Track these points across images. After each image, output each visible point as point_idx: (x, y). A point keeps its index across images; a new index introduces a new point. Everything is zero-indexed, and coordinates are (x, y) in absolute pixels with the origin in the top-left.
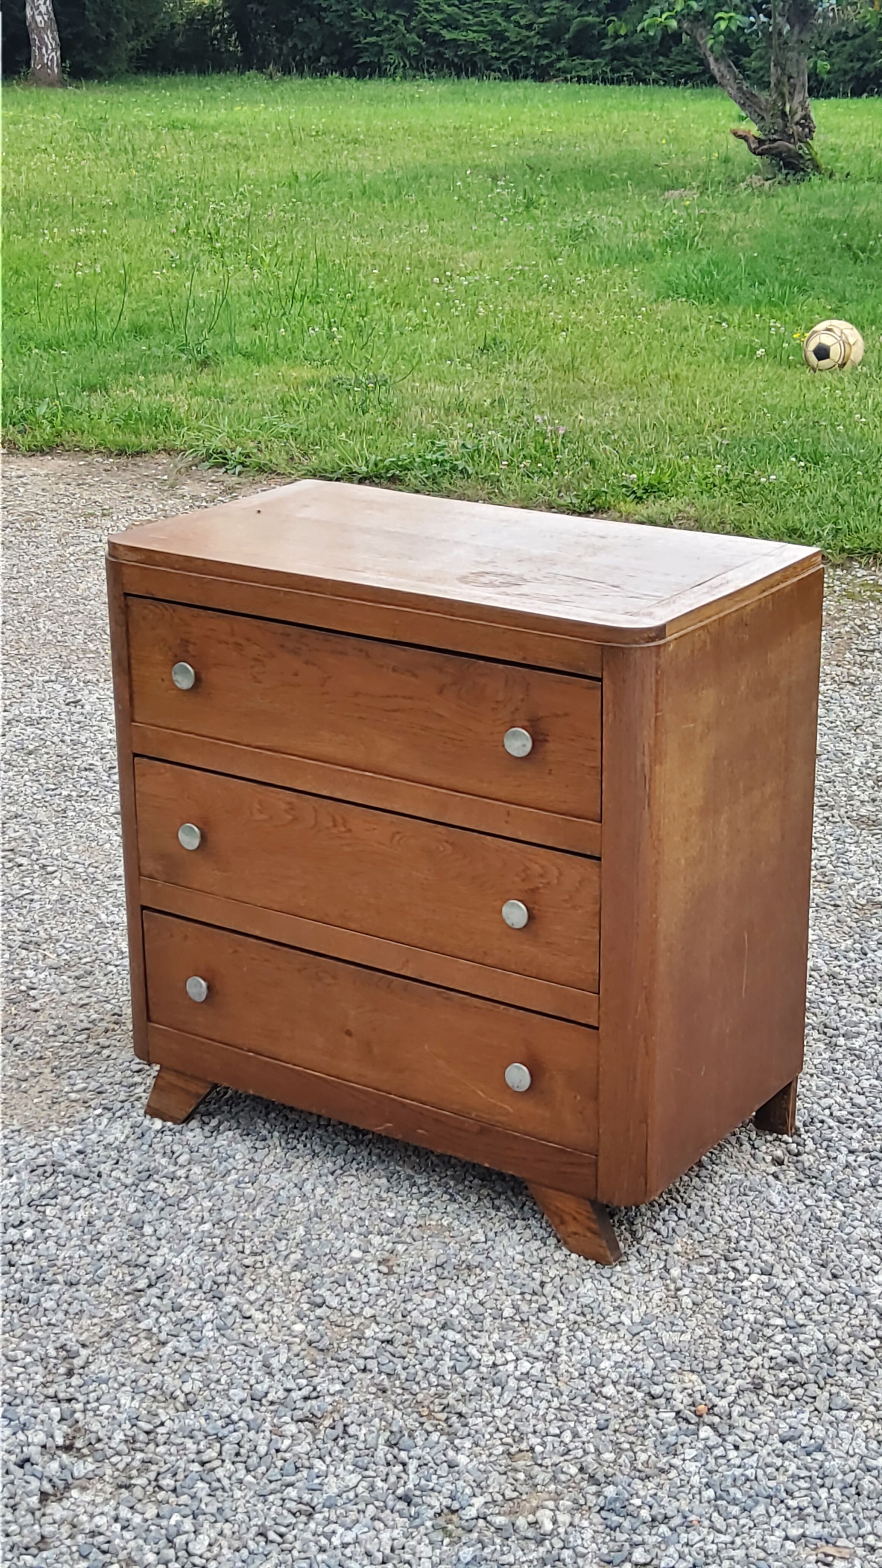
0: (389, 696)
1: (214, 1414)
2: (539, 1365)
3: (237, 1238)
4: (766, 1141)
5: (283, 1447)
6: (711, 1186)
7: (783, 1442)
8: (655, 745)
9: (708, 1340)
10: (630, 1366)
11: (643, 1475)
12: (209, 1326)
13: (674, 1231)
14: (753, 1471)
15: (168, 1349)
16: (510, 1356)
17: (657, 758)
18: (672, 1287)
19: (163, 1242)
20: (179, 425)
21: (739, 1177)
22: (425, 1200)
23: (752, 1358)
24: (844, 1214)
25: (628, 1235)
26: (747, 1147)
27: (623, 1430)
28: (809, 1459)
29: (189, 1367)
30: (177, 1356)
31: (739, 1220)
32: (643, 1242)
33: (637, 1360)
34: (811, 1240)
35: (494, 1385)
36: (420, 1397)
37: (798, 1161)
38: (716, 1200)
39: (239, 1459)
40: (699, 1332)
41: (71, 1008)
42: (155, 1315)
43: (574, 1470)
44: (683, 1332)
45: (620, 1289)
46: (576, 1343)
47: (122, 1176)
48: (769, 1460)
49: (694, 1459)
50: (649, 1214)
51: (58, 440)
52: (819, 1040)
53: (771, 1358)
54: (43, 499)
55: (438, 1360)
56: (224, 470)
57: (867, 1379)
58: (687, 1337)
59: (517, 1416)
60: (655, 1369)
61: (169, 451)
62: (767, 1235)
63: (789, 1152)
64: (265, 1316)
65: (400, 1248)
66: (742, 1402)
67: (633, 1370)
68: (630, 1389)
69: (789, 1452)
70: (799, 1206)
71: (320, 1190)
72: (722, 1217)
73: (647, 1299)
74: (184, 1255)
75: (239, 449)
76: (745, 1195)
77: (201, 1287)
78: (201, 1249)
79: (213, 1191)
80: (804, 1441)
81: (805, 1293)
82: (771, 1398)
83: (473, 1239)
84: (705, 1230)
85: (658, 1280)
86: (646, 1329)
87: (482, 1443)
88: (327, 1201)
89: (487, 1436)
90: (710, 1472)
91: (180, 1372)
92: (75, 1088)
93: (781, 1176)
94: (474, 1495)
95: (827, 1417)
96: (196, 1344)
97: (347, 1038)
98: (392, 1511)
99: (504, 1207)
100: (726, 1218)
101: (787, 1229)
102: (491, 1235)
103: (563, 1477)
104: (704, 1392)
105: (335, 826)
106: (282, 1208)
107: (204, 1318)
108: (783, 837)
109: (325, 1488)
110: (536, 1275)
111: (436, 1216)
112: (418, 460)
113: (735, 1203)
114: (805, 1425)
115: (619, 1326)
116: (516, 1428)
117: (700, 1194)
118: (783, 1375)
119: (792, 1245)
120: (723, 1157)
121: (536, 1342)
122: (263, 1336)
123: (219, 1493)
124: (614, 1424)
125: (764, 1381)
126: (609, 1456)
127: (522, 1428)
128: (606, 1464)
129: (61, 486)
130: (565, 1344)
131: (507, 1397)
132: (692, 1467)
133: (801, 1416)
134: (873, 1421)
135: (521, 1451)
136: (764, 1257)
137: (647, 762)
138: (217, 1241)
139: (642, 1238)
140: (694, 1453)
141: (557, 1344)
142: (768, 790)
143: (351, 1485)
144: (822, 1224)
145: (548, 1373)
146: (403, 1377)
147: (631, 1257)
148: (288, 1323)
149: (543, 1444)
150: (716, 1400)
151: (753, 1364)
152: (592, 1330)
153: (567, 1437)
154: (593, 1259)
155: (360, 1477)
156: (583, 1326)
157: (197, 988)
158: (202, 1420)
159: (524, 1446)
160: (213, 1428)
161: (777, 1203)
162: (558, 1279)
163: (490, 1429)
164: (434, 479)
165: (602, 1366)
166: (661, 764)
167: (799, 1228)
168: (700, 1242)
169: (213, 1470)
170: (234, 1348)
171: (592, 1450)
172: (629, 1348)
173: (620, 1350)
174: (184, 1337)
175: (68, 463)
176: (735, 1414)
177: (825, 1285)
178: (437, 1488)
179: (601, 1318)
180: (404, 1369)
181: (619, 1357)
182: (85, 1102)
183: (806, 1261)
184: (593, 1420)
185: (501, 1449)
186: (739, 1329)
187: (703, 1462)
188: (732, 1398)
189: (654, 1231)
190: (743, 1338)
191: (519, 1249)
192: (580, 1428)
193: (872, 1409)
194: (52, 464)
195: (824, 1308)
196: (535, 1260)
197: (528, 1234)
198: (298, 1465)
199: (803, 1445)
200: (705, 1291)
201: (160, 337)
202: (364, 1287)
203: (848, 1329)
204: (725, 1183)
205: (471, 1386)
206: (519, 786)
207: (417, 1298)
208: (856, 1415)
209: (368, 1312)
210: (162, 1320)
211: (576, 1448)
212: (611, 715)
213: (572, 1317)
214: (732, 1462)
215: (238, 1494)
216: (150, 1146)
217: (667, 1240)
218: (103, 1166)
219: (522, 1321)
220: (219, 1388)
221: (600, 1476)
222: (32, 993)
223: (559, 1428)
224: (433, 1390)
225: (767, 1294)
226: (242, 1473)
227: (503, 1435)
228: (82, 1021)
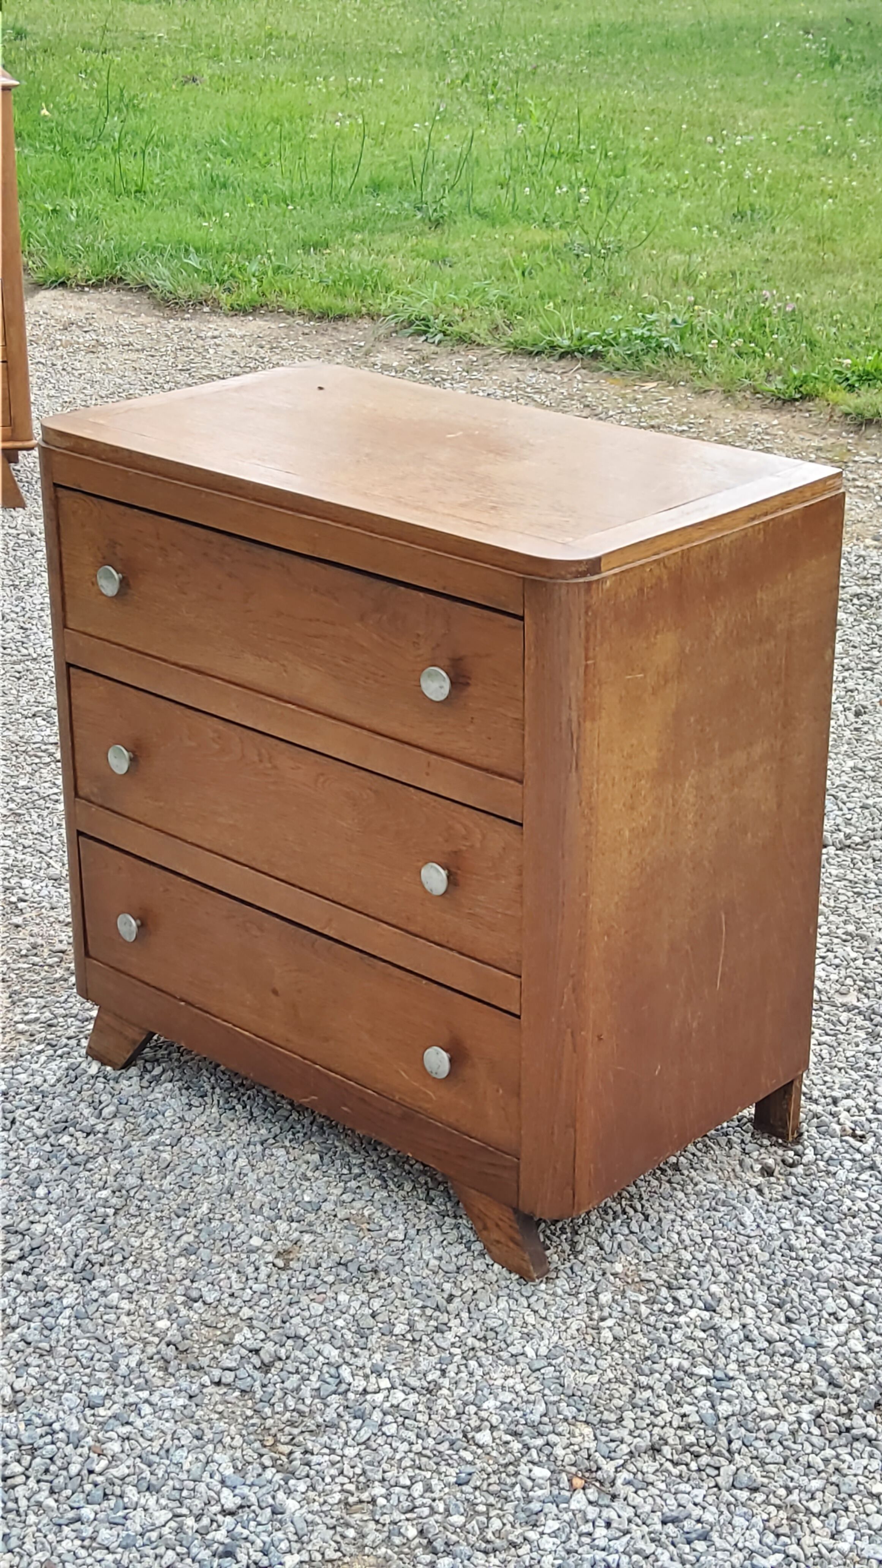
0: (310, 620)
1: (37, 1421)
2: (414, 1397)
3: (133, 1210)
4: (761, 1146)
5: (98, 1469)
6: (681, 1195)
7: (664, 1523)
8: (585, 699)
9: (616, 1386)
10: (517, 1409)
11: (490, 1546)
12: (68, 1312)
13: (620, 1246)
14: (616, 1557)
15: (15, 1336)
16: (385, 1383)
17: (589, 711)
18: (596, 1316)
19: (54, 1206)
20: (388, 289)
21: (716, 1187)
22: (353, 1184)
23: (662, 1412)
24: (823, 1244)
25: (567, 1247)
26: (737, 1150)
27: (485, 1487)
28: (687, 1548)
29: (29, 1360)
30: (21, 1345)
31: (699, 1240)
32: (581, 1257)
33: (528, 1402)
34: (774, 1273)
35: (355, 1418)
36: (269, 1422)
37: (790, 1174)
38: (680, 1213)
39: (44, 1477)
40: (610, 1375)
41: (57, 926)
42: (13, 1292)
43: (412, 1532)
44: (591, 1373)
45: (536, 1312)
46: (464, 1375)
47: (35, 1124)
48: (641, 1545)
49: (554, 1534)
50: (599, 1223)
51: (263, 299)
52: (861, 1028)
53: (684, 1416)
54: (229, 362)
55: (303, 1379)
56: (424, 338)
57: (788, 1453)
58: (594, 1379)
59: (368, 1459)
60: (545, 1415)
61: (372, 317)
62: (724, 1262)
63: (783, 1161)
64: (132, 1307)
65: (307, 1238)
66: (631, 1467)
67: (520, 1414)
68: (508, 1438)
69: (668, 1536)
70: (773, 1230)
71: (242, 1162)
72: (679, 1233)
73: (563, 1328)
74: (69, 1225)
75: (442, 317)
76: (715, 1210)
77: (72, 1267)
78: (90, 1220)
79: (126, 1152)
80: (688, 1525)
81: (747, 1338)
82: (668, 1465)
83: (390, 1235)
84: (655, 1249)
85: (583, 1305)
86: (550, 1365)
87: (320, 1488)
88: (246, 1175)
89: (328, 1480)
90: (568, 1552)
91: (17, 1364)
92: (26, 1018)
93: (766, 1190)
94: (290, 1552)
95: (726, 1496)
96: (46, 1332)
97: (273, 996)
98: (193, 1560)
99: (438, 1201)
100: (685, 1236)
101: (750, 1256)
102: (412, 1232)
103: (397, 1540)
104: (592, 1451)
105: (261, 761)
106: (195, 1178)
107: (65, 1302)
108: (779, 805)
109: (128, 1523)
110: (447, 1286)
111: (358, 1204)
112: (624, 335)
113: (700, 1219)
114: (695, 1504)
115: (521, 1359)
116: (364, 1472)
117: (664, 1203)
118: (690, 1438)
119: (751, 1276)
120: (706, 1161)
121: (418, 1369)
122: (122, 1330)
123: (11, 1516)
124: (476, 1481)
125: (666, 1443)
126: (457, 1519)
127: (369, 1474)
128: (452, 1529)
129: (254, 349)
130: (452, 1374)
131: (364, 1434)
132: (548, 1543)
133: (696, 1492)
134: (779, 1508)
135: (361, 1502)
136: (714, 1288)
137: (574, 716)
138: (111, 1211)
139: (581, 1252)
140: (556, 1525)
141: (443, 1372)
142: (758, 750)
143: (158, 1524)
144: (793, 1254)
145: (421, 1407)
146: (257, 1396)
147: (562, 1274)
148: (154, 1318)
149: (387, 1497)
150: (602, 1462)
151: (659, 1421)
152: (486, 1360)
153: (418, 1489)
154: (517, 1273)
155: (170, 1515)
156: (480, 1354)
157: (128, 926)
158: (22, 1426)
159: (365, 1496)
160: (30, 1437)
161: (748, 1224)
162: (471, 1292)
163: (334, 1471)
164: (636, 357)
165: (485, 1406)
166: (593, 720)
167: (764, 1257)
168: (646, 1262)
169: (13, 1487)
170: (85, 1342)
171: (441, 1510)
172: (522, 1386)
173: (512, 1389)
174: (36, 1323)
175: (270, 324)
176: (619, 1482)
177: (773, 1331)
178: (252, 1537)
179: (504, 1346)
180: (264, 1386)
181: (507, 1397)
182: (32, 1035)
183: (761, 1297)
184: (453, 1472)
185: (337, 1497)
186: (657, 1375)
187: (564, 1538)
188: (621, 1462)
189: (598, 1244)
190: (659, 1388)
191: (438, 1252)
192: (434, 1482)
193: (782, 1492)
194: (254, 325)
195: (764, 1359)
196: (452, 1267)
197: (453, 1235)
198: (108, 1492)
199: (686, 1529)
200: (633, 1324)
201: (397, 194)
202: (250, 1282)
203: (784, 1388)
204: (696, 1194)
205: (330, 1415)
206: (441, 734)
207: (305, 1300)
208: (760, 1497)
209: (246, 1312)
210: (21, 1300)
211: (423, 1505)
212: (533, 660)
213: (470, 1341)
214: (596, 1542)
215: (32, 1519)
216: (79, 1092)
217: (610, 1258)
218: (20, 1111)
219: (414, 1341)
220: (54, 1387)
221: (439, 1545)
222: (21, 905)
223: (411, 1478)
224: (288, 1414)
225: (703, 1335)
226: (42, 1496)
227: (346, 1480)
228: (61, 942)
